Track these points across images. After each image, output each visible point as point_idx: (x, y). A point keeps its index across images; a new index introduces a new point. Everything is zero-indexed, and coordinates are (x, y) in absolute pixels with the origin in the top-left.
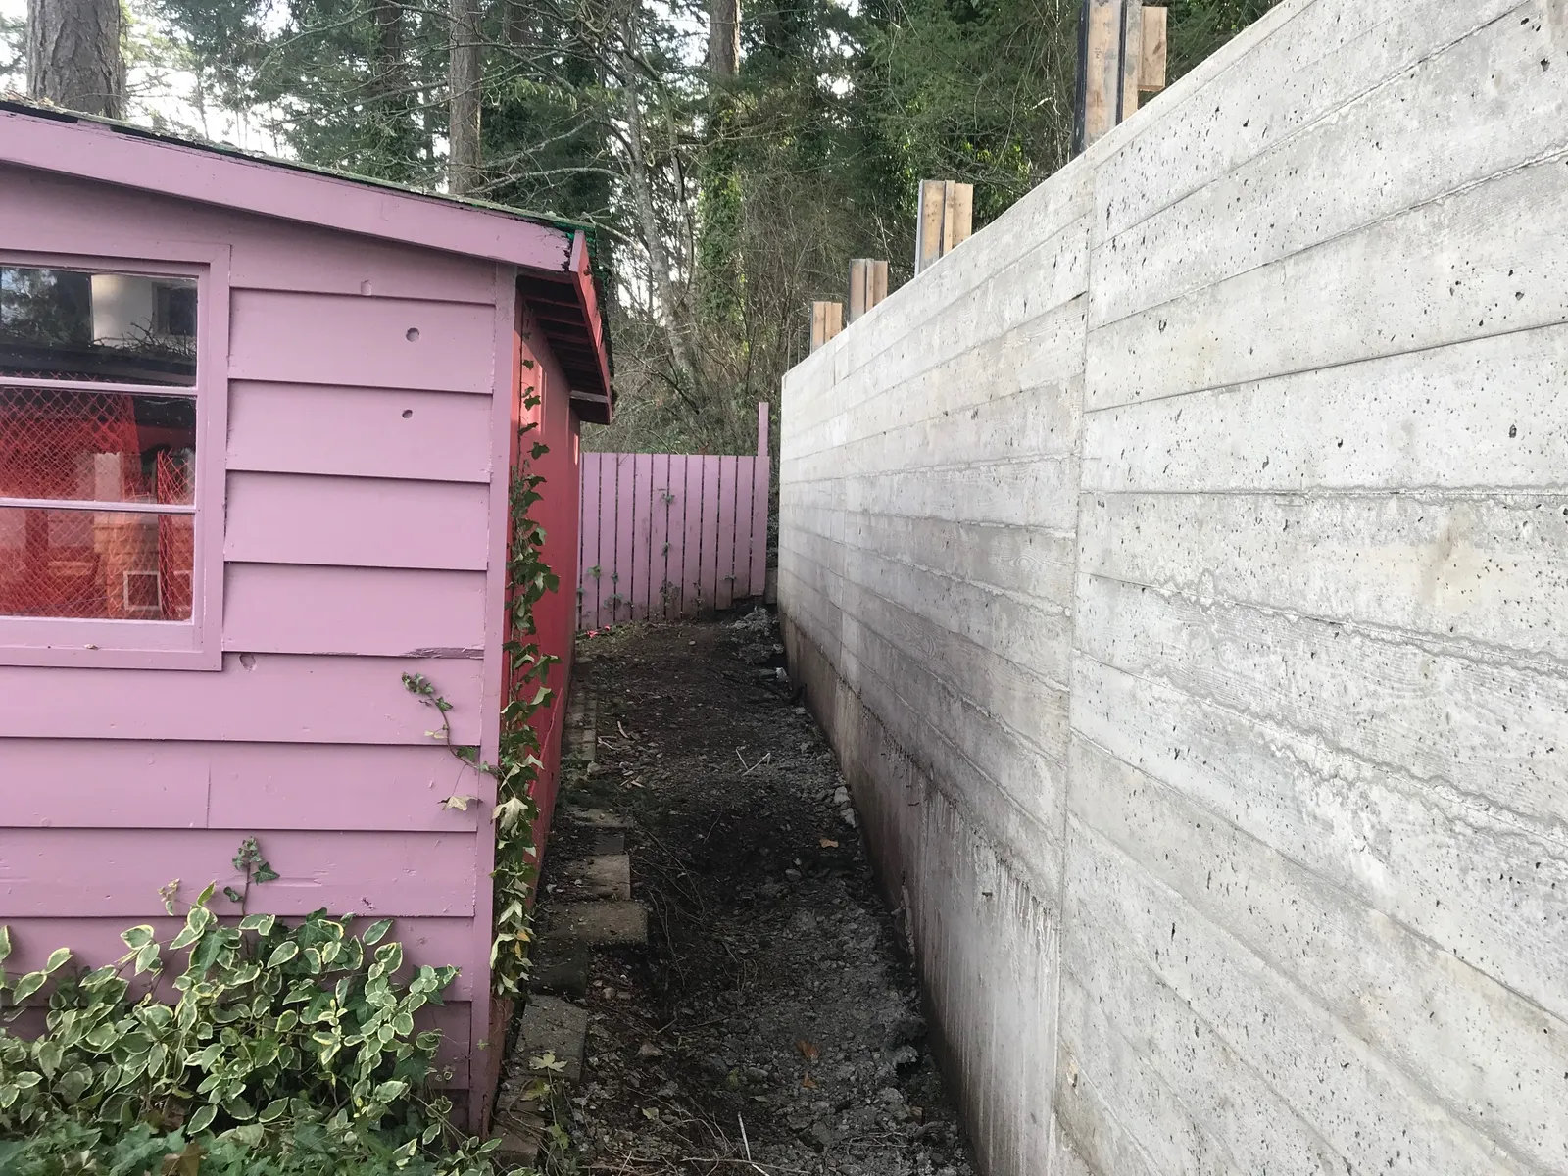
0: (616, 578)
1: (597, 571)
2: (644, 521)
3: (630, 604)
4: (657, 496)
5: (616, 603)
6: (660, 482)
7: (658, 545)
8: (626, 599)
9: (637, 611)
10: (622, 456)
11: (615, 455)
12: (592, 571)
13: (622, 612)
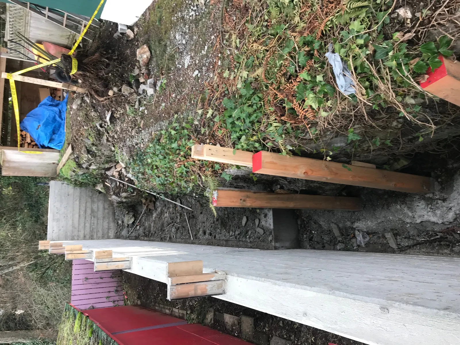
0: (109, 292)
1: (107, 297)
2: (92, 285)
3: (117, 287)
4: (85, 282)
5: (117, 291)
6: (81, 282)
7: (100, 280)
8: (115, 288)
9: (119, 285)
10: (72, 294)
11: (72, 297)
12: (107, 299)
13: (119, 289)
